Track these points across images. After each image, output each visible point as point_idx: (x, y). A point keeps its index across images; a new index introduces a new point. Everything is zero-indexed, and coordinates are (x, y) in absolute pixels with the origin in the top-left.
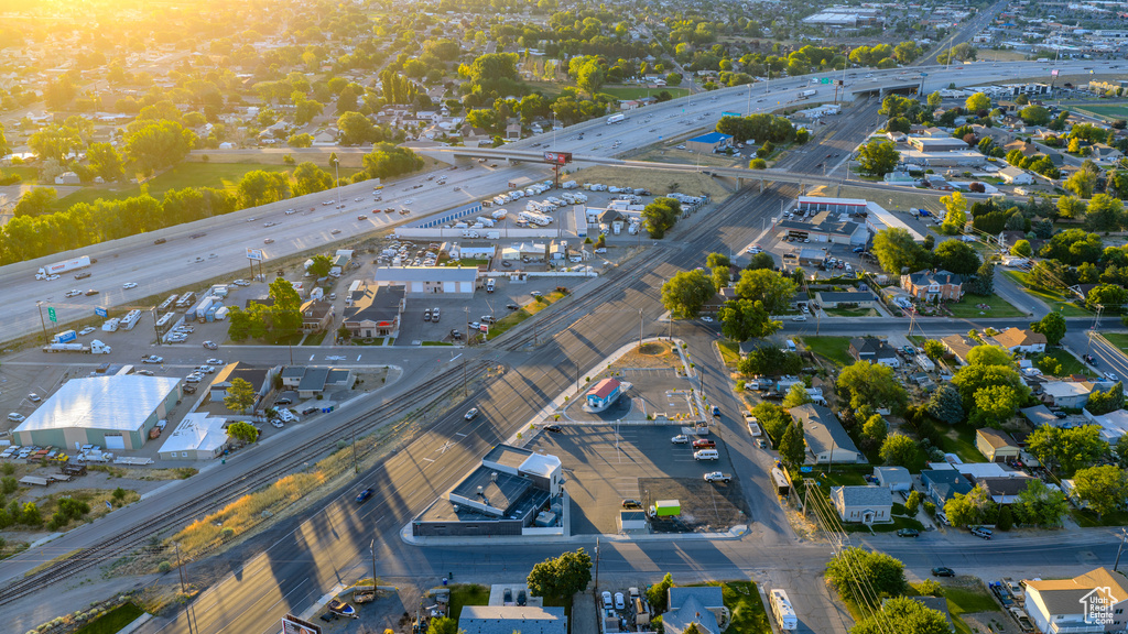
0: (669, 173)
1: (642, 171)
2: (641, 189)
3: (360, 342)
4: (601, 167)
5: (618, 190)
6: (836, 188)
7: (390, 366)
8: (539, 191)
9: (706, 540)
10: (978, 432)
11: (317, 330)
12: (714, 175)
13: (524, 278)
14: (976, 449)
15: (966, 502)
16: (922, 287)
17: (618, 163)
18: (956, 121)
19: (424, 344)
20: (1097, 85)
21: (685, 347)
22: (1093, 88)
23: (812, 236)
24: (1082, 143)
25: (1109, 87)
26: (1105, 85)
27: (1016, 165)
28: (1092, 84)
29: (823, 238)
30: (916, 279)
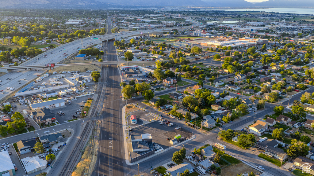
0: (82, 66)
1: (74, 66)
2: (77, 71)
3: (48, 126)
4: (61, 67)
5: (70, 72)
6: (127, 64)
7: (67, 129)
8: (48, 76)
9: (191, 140)
10: (212, 106)
11: (29, 126)
12: (95, 65)
13: (75, 98)
14: (212, 109)
15: (227, 117)
16: (170, 81)
17: (66, 65)
18: (132, 46)
19: (69, 121)
20: (151, 35)
21: (138, 105)
22: (150, 36)
23: (133, 75)
24: (163, 48)
25: (154, 35)
26: (153, 35)
27: (155, 54)
28: (150, 35)
29: (136, 75)
30: (167, 80)
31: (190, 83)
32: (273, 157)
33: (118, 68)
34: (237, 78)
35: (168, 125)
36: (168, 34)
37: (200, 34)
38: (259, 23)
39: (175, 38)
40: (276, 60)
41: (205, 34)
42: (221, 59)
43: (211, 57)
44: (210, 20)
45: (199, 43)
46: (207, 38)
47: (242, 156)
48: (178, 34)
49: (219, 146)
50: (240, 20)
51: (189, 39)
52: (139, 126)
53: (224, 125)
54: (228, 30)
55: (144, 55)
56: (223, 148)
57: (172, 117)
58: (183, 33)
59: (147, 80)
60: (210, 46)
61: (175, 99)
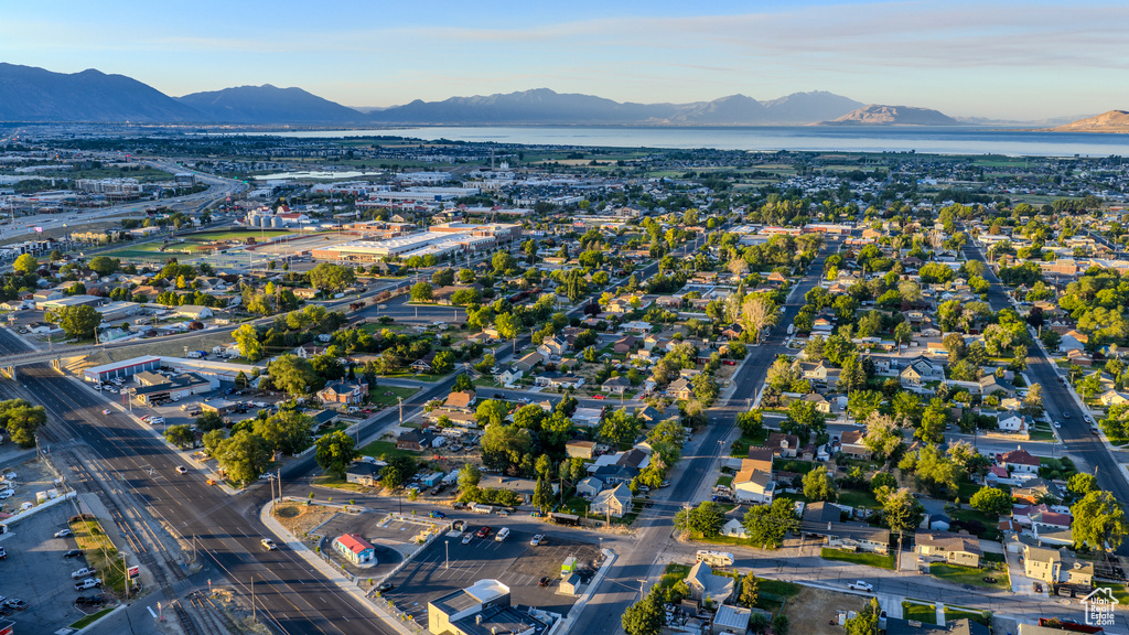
9: (609, 568)
10: (567, 446)
13: (5, 530)
15: (655, 469)
19: (80, 625)
20: (81, 236)
21: (313, 497)
22: (78, 240)
23: (174, 394)
24: (187, 279)
25: (95, 236)
26: (89, 235)
27: (176, 304)
28: (74, 236)
29: (185, 392)
30: (338, 390)
31: (417, 390)
32: (859, 550)
33: (70, 377)
34: (549, 351)
35: (497, 538)
36: (149, 228)
37: (278, 222)
38: (436, 176)
39: (191, 240)
40: (599, 284)
41: (295, 220)
42: (437, 298)
43: (394, 293)
44: (257, 170)
45: (303, 253)
46: (308, 231)
47: (785, 569)
48: (189, 227)
49: (711, 560)
50: (364, 167)
51: (251, 241)
52: (397, 568)
53: (654, 496)
54: (361, 203)
55: (128, 313)
56: (725, 563)
57: (477, 510)
58: (205, 219)
59: (250, 402)
60: (351, 258)
61: (422, 448)
